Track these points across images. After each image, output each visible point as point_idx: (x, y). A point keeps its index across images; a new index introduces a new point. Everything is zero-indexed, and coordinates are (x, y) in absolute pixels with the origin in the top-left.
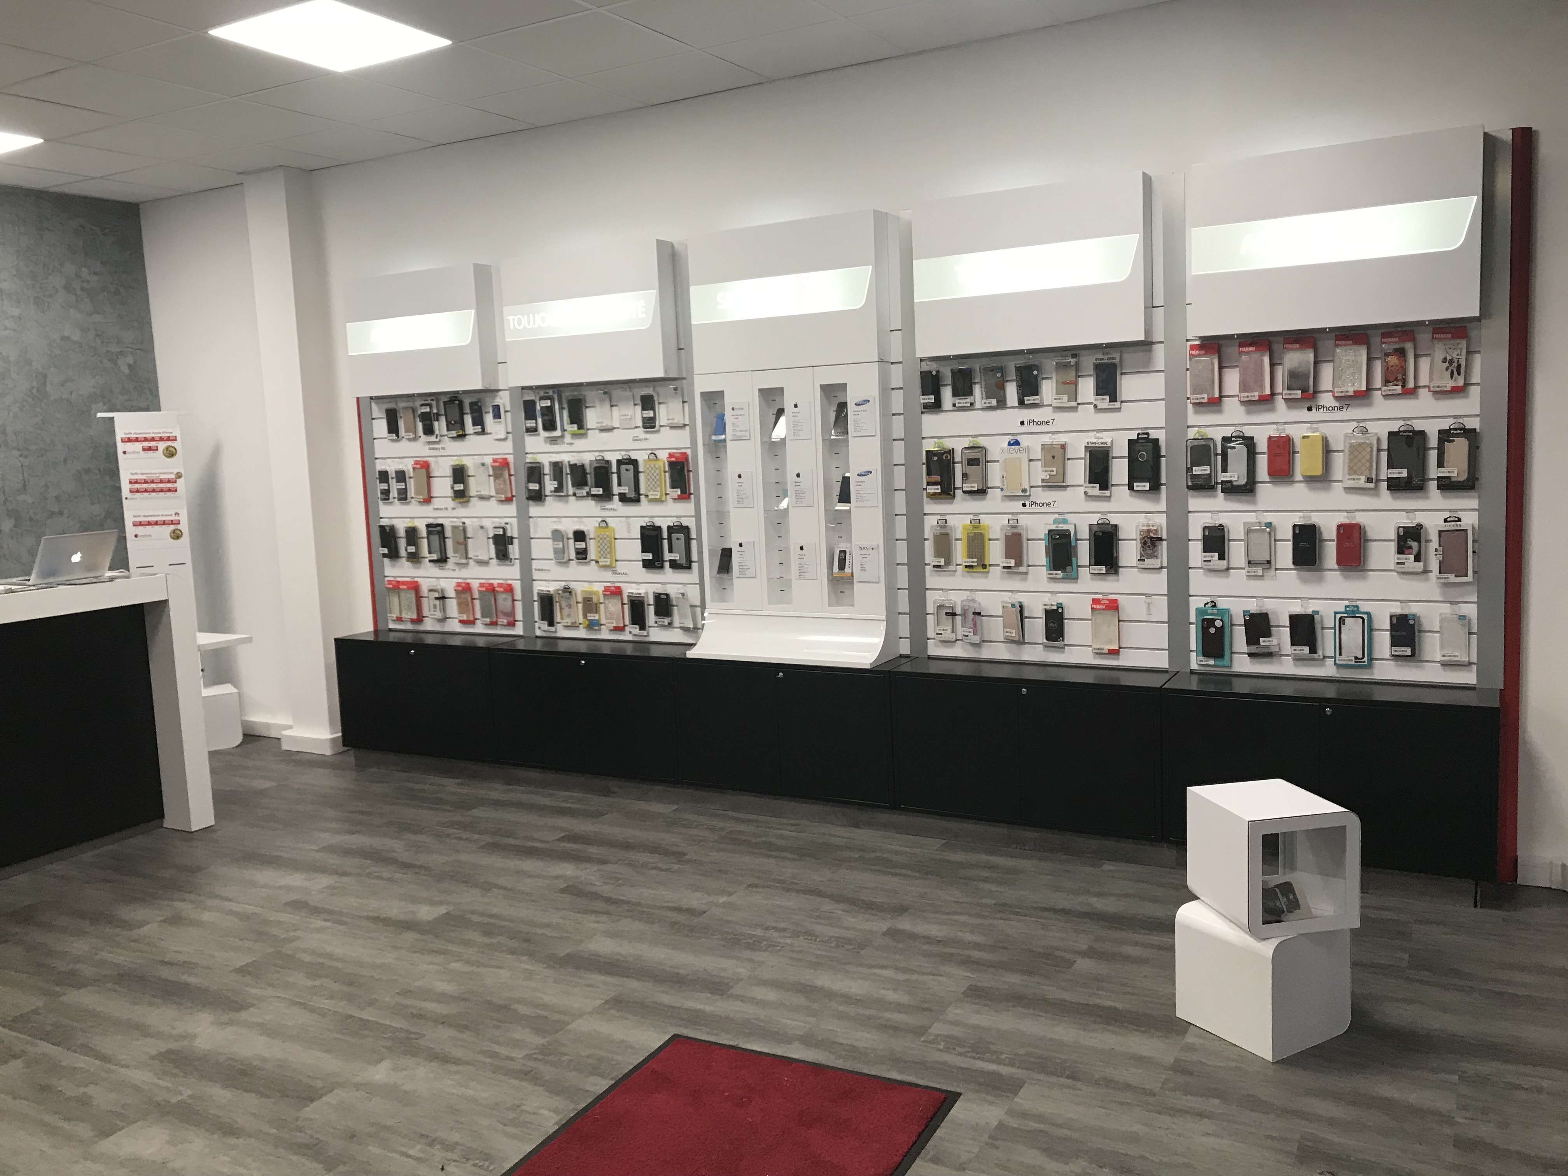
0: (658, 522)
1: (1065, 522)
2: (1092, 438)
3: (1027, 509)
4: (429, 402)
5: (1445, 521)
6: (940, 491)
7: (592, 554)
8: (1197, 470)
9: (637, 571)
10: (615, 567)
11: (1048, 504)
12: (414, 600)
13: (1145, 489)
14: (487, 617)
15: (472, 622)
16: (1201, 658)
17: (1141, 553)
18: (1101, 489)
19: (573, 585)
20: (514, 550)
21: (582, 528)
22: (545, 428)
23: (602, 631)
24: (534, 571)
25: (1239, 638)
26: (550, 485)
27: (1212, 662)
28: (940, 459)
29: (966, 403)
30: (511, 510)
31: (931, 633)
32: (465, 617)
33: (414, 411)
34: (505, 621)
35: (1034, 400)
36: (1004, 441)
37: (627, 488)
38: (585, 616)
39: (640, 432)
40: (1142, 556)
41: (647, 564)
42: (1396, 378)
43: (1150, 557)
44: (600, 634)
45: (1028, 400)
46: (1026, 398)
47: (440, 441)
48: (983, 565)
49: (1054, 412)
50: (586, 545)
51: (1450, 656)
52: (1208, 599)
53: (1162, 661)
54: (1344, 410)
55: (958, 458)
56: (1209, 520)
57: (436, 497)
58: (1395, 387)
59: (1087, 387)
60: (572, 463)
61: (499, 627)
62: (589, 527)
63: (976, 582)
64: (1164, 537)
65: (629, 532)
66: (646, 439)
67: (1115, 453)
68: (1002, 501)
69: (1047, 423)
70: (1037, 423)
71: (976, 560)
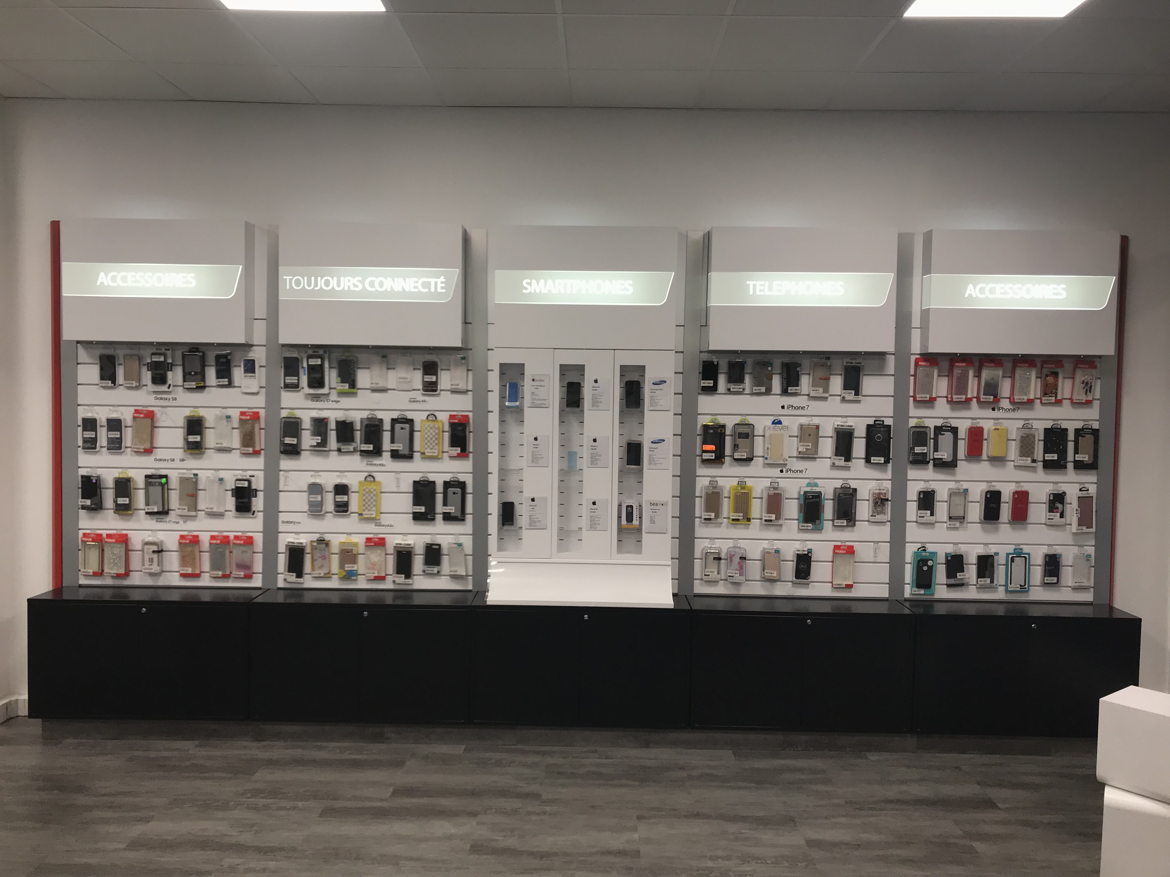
0: (432, 477)
1: (816, 485)
2: (839, 422)
3: (784, 474)
4: (163, 351)
5: (1080, 490)
6: (714, 458)
7: (354, 506)
8: (918, 450)
9: (406, 523)
10: (379, 519)
11: (801, 471)
12: (123, 554)
13: (881, 462)
14: (219, 570)
15: (197, 576)
16: (916, 589)
17: (873, 511)
18: (845, 461)
19: (327, 537)
20: (258, 503)
21: (344, 481)
22: (310, 386)
23: (359, 582)
24: (280, 523)
25: (940, 574)
26: (308, 440)
27: (922, 592)
28: (715, 432)
29: (739, 388)
30: (259, 462)
31: (697, 574)
32: (189, 571)
33: (140, 359)
34: (242, 573)
35: (796, 390)
36: (768, 421)
37: (401, 445)
38: (342, 566)
39: (418, 395)
40: (873, 512)
41: (417, 517)
42: (1052, 392)
43: (879, 513)
44: (357, 584)
45: (791, 389)
46: (789, 388)
47: (170, 392)
48: (748, 518)
49: (809, 400)
50: (348, 498)
51: (1079, 583)
52: (919, 545)
53: (883, 592)
54: (1016, 411)
55: (728, 432)
56: (921, 486)
57: (159, 448)
58: (1051, 398)
59: (837, 383)
60: (338, 420)
61: (231, 580)
62: (353, 481)
63: (738, 532)
64: (890, 499)
65: (398, 487)
66: (424, 401)
67: (856, 434)
68: (764, 467)
69: (803, 408)
70: (795, 408)
71: (742, 514)
